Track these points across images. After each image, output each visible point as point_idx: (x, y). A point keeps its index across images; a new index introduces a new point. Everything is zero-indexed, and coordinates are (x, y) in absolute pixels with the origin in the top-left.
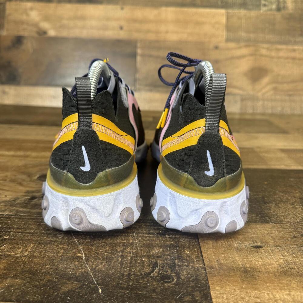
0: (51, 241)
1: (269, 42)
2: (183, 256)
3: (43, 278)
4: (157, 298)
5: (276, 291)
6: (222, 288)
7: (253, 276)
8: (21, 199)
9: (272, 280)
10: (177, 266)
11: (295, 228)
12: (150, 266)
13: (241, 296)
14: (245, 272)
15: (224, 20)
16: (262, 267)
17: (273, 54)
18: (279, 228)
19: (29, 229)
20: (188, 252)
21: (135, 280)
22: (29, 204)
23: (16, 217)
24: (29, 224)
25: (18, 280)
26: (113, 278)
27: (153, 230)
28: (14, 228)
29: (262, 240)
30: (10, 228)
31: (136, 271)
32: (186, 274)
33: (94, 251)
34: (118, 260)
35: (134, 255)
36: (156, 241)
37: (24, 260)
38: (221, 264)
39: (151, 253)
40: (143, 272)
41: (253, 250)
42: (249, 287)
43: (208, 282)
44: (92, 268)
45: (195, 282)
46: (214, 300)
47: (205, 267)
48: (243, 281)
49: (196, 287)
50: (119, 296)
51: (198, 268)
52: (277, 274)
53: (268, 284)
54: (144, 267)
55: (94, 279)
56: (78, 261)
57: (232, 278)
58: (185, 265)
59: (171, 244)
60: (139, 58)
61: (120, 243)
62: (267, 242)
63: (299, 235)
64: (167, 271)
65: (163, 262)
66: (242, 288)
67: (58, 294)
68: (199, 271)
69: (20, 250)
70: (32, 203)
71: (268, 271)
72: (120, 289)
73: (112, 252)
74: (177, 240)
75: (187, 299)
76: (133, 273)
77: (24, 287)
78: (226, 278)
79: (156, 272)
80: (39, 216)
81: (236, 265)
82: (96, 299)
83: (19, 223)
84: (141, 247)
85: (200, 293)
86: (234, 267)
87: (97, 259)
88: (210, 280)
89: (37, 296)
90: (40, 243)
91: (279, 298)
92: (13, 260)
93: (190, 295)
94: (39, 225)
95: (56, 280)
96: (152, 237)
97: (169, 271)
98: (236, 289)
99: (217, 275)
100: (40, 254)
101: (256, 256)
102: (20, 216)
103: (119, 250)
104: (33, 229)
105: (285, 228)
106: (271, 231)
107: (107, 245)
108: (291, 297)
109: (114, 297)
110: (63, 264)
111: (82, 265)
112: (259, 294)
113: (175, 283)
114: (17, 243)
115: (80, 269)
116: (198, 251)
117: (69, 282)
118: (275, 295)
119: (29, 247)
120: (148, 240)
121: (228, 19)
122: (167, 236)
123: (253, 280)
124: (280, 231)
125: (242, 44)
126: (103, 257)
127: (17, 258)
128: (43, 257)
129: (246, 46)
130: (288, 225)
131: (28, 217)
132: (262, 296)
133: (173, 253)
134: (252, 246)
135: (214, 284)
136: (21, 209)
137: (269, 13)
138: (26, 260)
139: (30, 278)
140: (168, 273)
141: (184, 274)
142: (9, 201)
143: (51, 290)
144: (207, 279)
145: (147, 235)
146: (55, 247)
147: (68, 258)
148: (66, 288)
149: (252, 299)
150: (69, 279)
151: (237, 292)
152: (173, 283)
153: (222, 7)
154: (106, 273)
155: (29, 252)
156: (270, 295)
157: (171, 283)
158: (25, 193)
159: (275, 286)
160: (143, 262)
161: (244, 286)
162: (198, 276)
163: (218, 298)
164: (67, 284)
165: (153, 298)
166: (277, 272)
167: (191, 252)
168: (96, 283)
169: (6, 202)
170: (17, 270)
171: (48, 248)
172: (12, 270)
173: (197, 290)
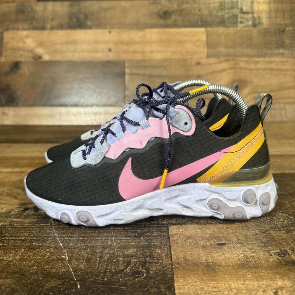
0: (39, 246)
1: (247, 56)
2: (154, 254)
3: (30, 277)
4: (127, 291)
5: (232, 281)
6: (185, 280)
7: (214, 270)
8: (15, 211)
9: (230, 272)
10: (148, 264)
11: (258, 227)
12: (124, 264)
13: (201, 286)
14: (208, 266)
15: (204, 38)
16: (223, 261)
17: (252, 66)
18: (243, 227)
19: (21, 237)
20: (159, 251)
21: (109, 276)
22: (23, 215)
23: (10, 226)
24: (21, 232)
25: (9, 280)
26: (91, 275)
27: (130, 233)
28: (8, 236)
29: (226, 238)
30: (4, 237)
31: (111, 269)
32: (154, 270)
33: (76, 253)
34: (96, 260)
35: (111, 255)
36: (131, 242)
37: (15, 263)
38: (186, 260)
39: (126, 253)
40: (118, 269)
41: (217, 247)
42: (209, 279)
43: (174, 276)
44: (73, 267)
45: (162, 276)
46: (176, 291)
47: (172, 264)
48: (204, 274)
49: (163, 280)
50: (94, 290)
51: (166, 264)
52: (235, 267)
53: (226, 276)
54: (119, 265)
55: (74, 277)
56: (62, 262)
57: (195, 272)
58: (155, 263)
59: (145, 244)
60: (127, 77)
61: (100, 246)
62: (231, 240)
63: (260, 233)
64: (139, 268)
65: (136, 260)
66: (203, 280)
67: (42, 290)
68: (167, 267)
69: (12, 255)
70: (24, 214)
71: (228, 264)
72: (96, 284)
73: (92, 254)
74: (150, 241)
75: (153, 290)
76: (108, 270)
77: (13, 286)
78: (190, 272)
79: (129, 269)
80: (30, 225)
81: (200, 261)
82: (74, 293)
83: (12, 232)
84: (118, 248)
85: (165, 285)
86: (198, 262)
87: (78, 260)
88: (175, 274)
89: (24, 292)
90: (30, 248)
91: (234, 287)
92: (5, 264)
93: (156, 287)
94: (30, 232)
95: (42, 279)
96: (129, 239)
97: (140, 268)
98: (197, 281)
99: (182, 269)
100: (29, 257)
101: (219, 252)
102: (13, 225)
103: (98, 252)
104: (25, 236)
105: (249, 227)
106: (236, 230)
107: (88, 247)
108: (245, 286)
109: (90, 291)
110: (49, 265)
111: (65, 265)
112: (217, 284)
113: (144, 278)
114: (10, 249)
115: (63, 269)
116: (168, 250)
117: (53, 280)
118: (231, 285)
119: (20, 252)
120: (125, 242)
121: (207, 36)
122: (142, 238)
123: (214, 273)
124: (244, 230)
125: (222, 59)
126: (84, 258)
127: (9, 261)
128: (31, 260)
129: (227, 61)
130: (252, 224)
131: (21, 226)
132: (220, 285)
133: (145, 252)
134: (216, 244)
135: (178, 277)
136: (15, 220)
137: (245, 29)
138: (16, 263)
139: (19, 278)
140: (139, 269)
141: (153, 270)
142: (5, 213)
143: (37, 287)
144: (173, 273)
145: (124, 238)
146: (42, 251)
147: (54, 259)
148: (50, 284)
149: (210, 289)
150: (53, 277)
151: (198, 283)
152: (142, 277)
153: (202, 26)
154: (85, 271)
155: (20, 256)
156: (227, 285)
157: (141, 278)
158: (19, 205)
159: (232, 277)
160: (118, 261)
161: (204, 279)
162: (165, 271)
163: (180, 289)
164: (50, 282)
165: (124, 290)
166: (236, 265)
167: (161, 251)
168: (76, 280)
169: (2, 214)
170: (8, 272)
171: (36, 252)
172: (4, 272)
173: (163, 283)
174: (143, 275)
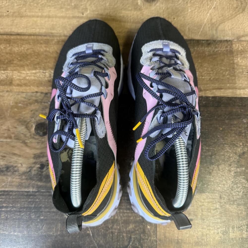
2: (146, 230)
8: (34, 169)
10: (142, 240)
12: (127, 240)
18: (209, 199)
20: (149, 227)
27: (129, 205)
30: (41, 208)
34: (110, 236)
35: (118, 230)
36: (130, 216)
39: (128, 229)
40: (124, 245)
47: (156, 240)
59: (140, 219)
63: (219, 207)
65: (134, 237)
68: (153, 243)
70: (43, 174)
73: (106, 229)
79: (131, 245)
83: (44, 202)
96: (128, 212)
99: (162, 246)
102: (41, 192)
106: (203, 202)
116: (154, 226)
124: (209, 202)
126: (102, 233)
140: (137, 245)
141: (145, 246)
142: (27, 172)
147: (83, 235)
154: (105, 247)
158: (34, 158)
162: (152, 247)
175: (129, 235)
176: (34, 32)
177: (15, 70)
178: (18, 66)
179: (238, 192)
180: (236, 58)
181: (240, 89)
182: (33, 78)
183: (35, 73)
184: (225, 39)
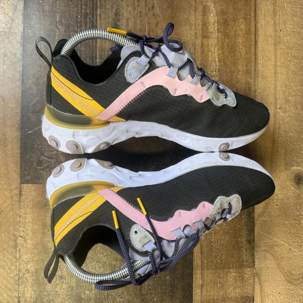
5: (32, 216)
7: (42, 208)
25: (36, 92)
42: (34, 204)
48: (38, 202)
49: (34, 178)
66: (34, 200)
72: (32, 141)
85: (30, 179)
91: (27, 216)
93: (29, 174)
112: (30, 207)
117: (35, 117)
135: (36, 186)
151: (31, 197)
174: (39, 167)
175: (54, 157)
176: (259, 58)
177: (218, 40)
178: (223, 43)
179: (95, 268)
180: (235, 271)
181: (202, 274)
182: (210, 59)
183: (215, 61)
184: (256, 260)
